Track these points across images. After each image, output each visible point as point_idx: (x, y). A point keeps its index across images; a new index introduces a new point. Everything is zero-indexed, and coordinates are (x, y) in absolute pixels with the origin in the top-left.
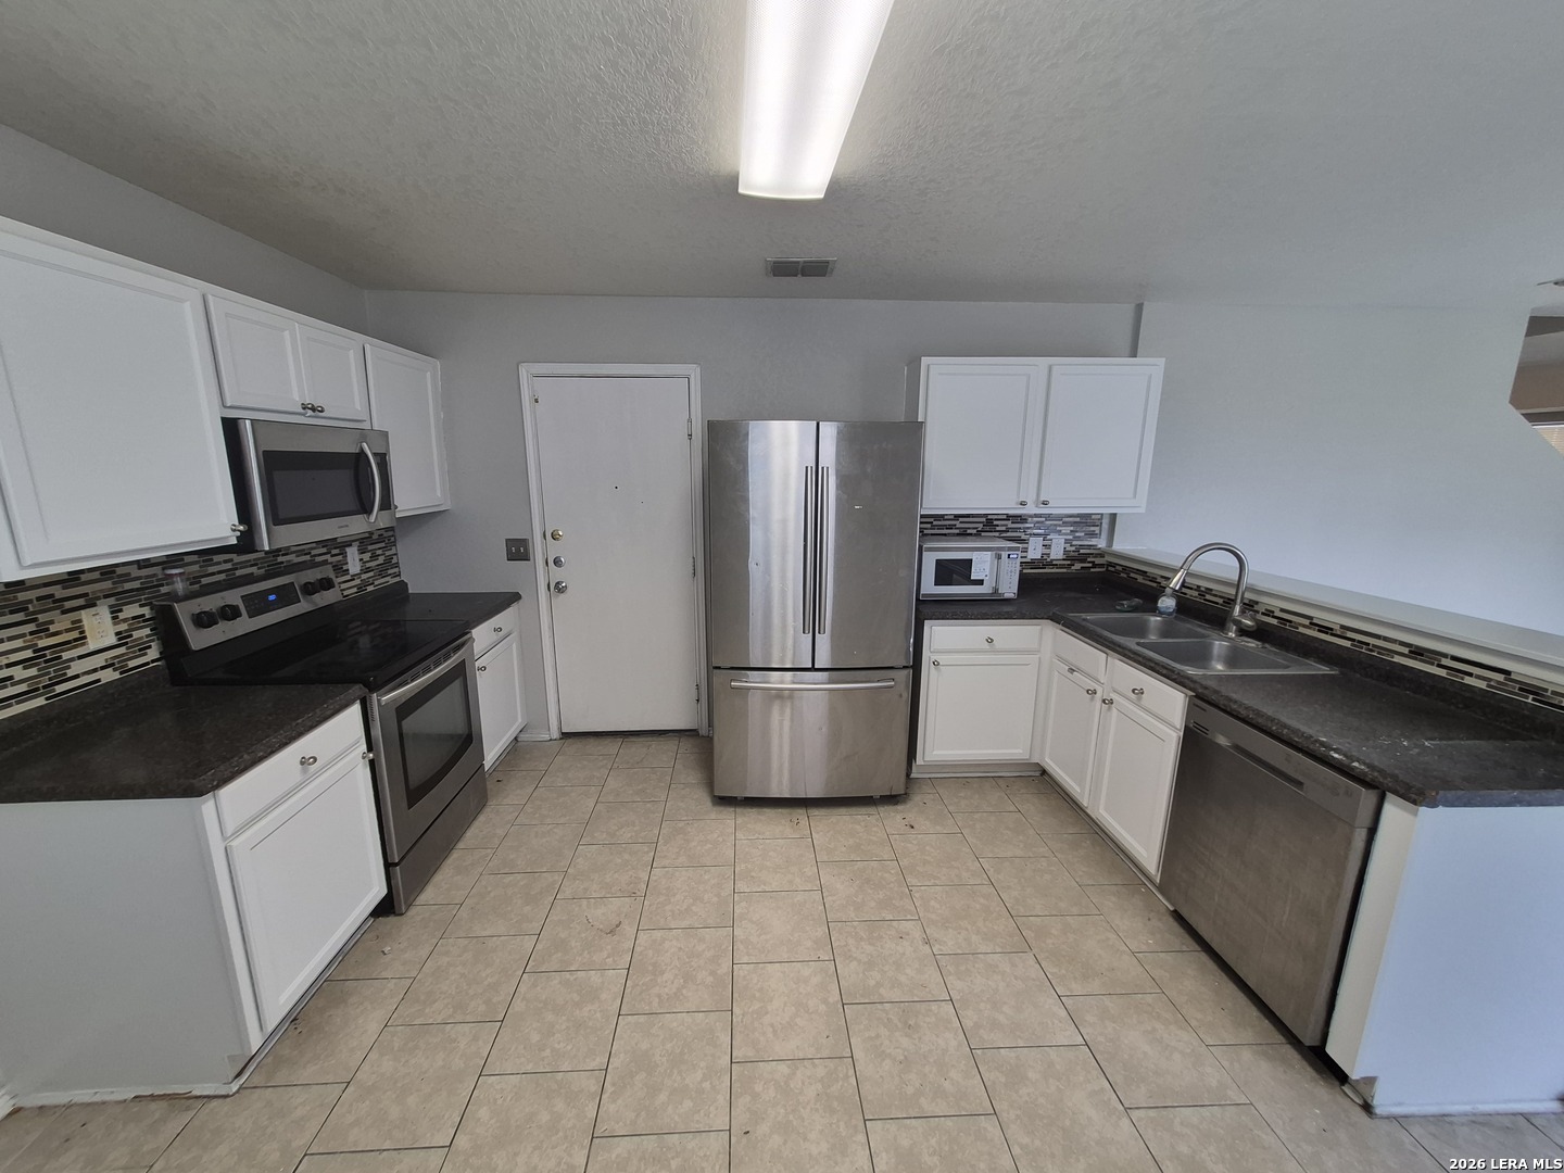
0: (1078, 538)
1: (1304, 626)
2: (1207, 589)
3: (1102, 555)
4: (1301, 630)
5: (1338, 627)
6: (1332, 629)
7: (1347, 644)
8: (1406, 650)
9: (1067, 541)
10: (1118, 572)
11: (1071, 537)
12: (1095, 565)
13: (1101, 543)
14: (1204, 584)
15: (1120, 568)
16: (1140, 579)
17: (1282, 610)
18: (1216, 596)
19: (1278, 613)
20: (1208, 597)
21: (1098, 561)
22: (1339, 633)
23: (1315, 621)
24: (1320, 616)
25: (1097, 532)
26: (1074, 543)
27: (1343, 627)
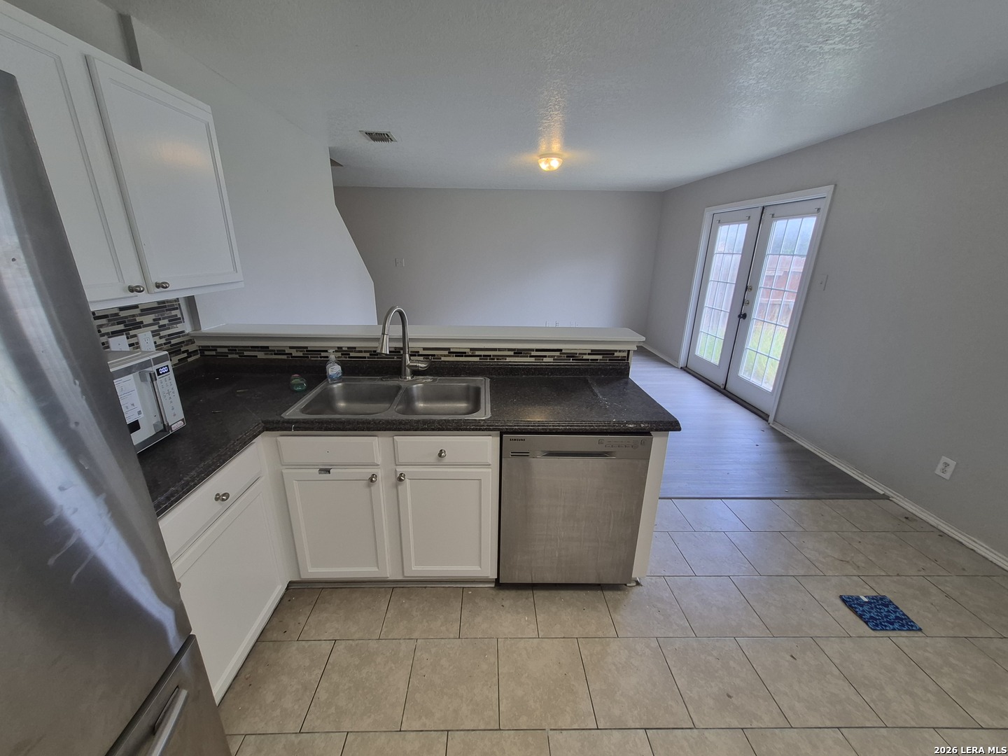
0: (163, 327)
1: (445, 356)
2: (348, 348)
3: (191, 341)
4: (443, 359)
5: (469, 350)
6: (465, 353)
7: (477, 359)
8: (512, 353)
9: (155, 334)
10: (225, 355)
11: (156, 328)
12: (190, 354)
13: (186, 327)
14: (345, 345)
15: (226, 350)
16: (261, 355)
17: (425, 349)
18: (361, 352)
19: (422, 352)
20: (352, 354)
21: (191, 348)
22: (470, 354)
23: (452, 350)
24: (454, 346)
25: (179, 316)
26: (162, 333)
27: (471, 349)
